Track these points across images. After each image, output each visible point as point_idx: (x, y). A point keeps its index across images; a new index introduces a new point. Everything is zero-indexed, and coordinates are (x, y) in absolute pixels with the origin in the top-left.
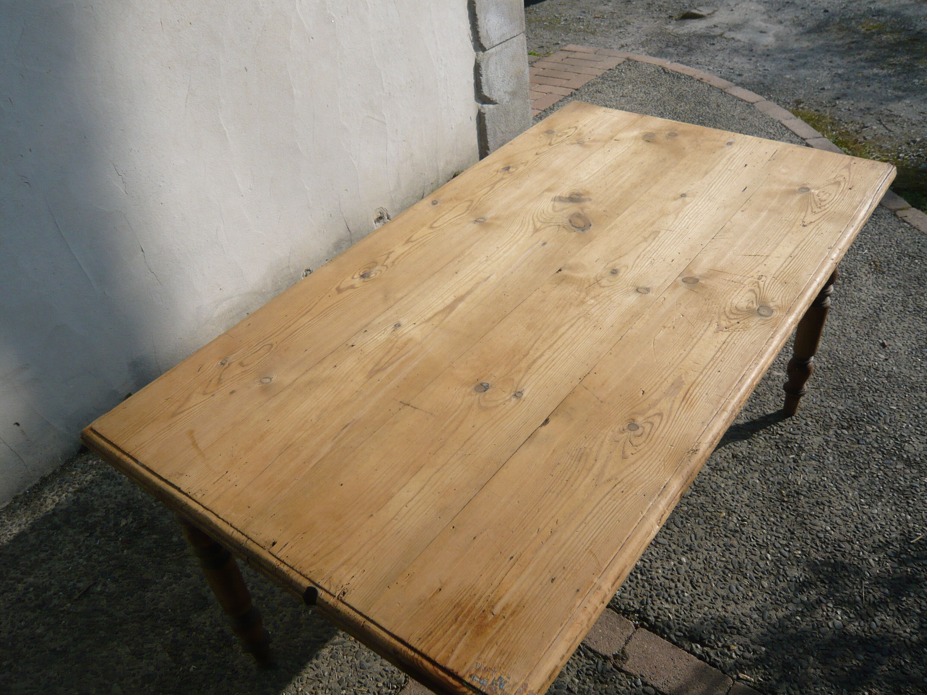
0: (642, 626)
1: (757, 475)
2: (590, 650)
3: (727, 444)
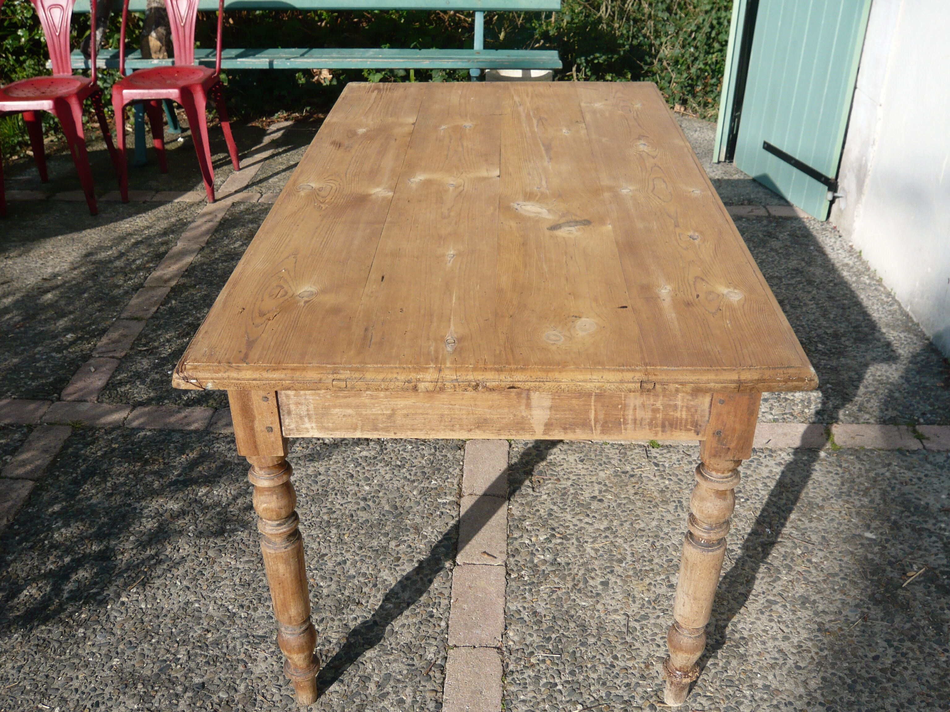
1: (325, 591)
3: (373, 615)
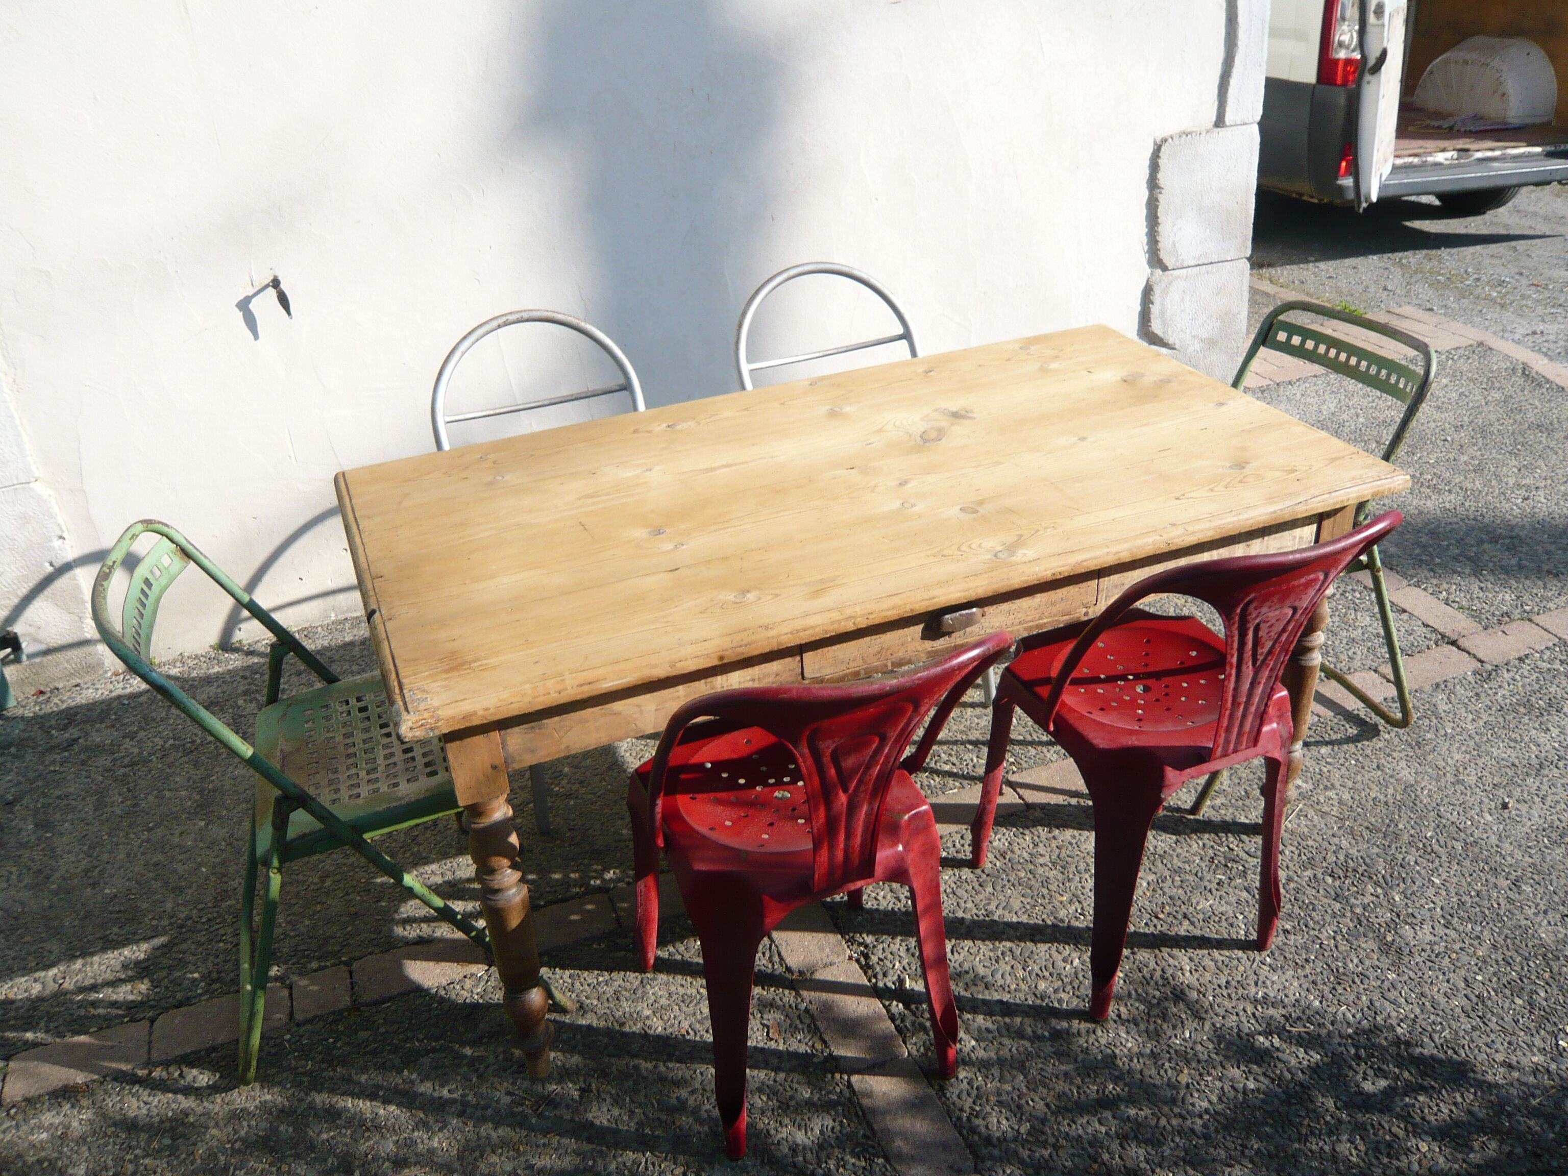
0: (858, 961)
2: (779, 955)
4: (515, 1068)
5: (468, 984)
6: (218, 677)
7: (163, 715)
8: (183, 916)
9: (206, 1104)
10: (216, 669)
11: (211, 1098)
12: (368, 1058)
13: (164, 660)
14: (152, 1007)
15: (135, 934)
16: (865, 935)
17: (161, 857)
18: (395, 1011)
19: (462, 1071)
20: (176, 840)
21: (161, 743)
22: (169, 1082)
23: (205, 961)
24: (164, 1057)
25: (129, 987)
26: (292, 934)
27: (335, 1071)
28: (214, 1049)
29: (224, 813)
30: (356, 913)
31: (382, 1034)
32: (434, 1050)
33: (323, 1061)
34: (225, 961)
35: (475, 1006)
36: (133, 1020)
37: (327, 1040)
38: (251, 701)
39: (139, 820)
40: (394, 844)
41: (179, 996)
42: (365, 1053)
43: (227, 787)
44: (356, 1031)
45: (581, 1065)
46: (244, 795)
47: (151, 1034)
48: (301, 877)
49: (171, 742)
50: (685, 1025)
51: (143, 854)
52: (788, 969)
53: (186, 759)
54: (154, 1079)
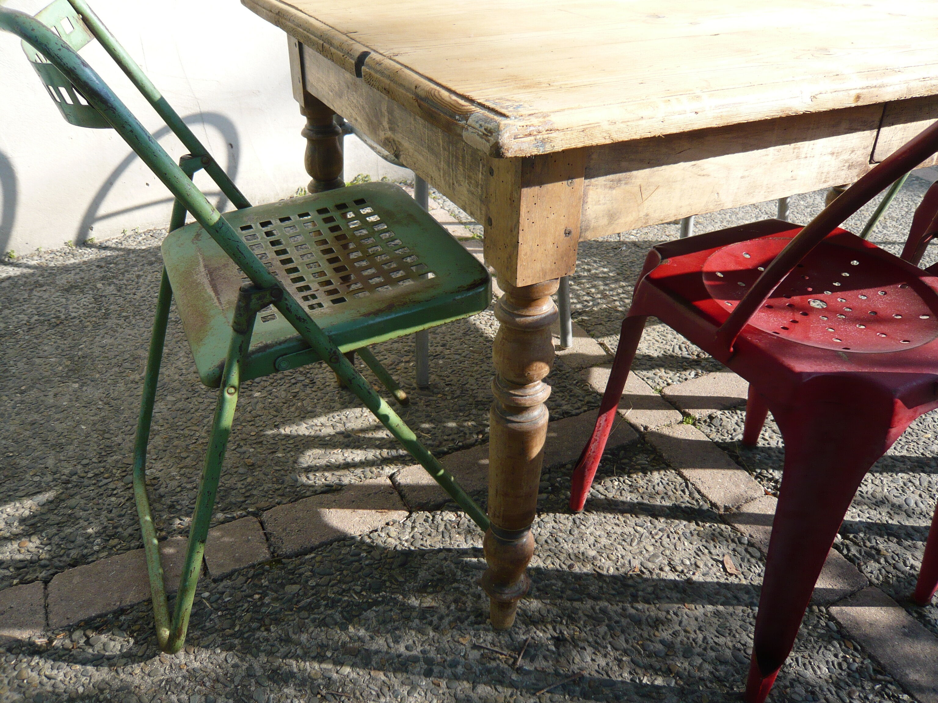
4: (472, 618)
5: (393, 531)
6: (74, 267)
7: (26, 296)
8: (67, 471)
9: (122, 676)
10: (72, 261)
11: (128, 668)
12: (304, 614)
13: (22, 254)
14: (44, 566)
15: (16, 490)
16: (771, 471)
17: (36, 417)
18: (321, 562)
19: (414, 625)
20: (51, 401)
21: (26, 318)
22: (74, 652)
23: (97, 516)
24: (65, 623)
25: (15, 546)
26: (189, 486)
27: (268, 630)
28: (122, 611)
29: (98, 376)
30: (253, 465)
31: (313, 588)
32: (376, 603)
33: (252, 620)
34: (120, 516)
35: (407, 553)
36: (22, 582)
37: (251, 596)
38: (109, 285)
39: (10, 384)
40: (276, 400)
41: (74, 553)
42: (300, 609)
43: (97, 354)
44: (283, 586)
45: (544, 612)
46: (115, 361)
47: (46, 596)
48: (186, 432)
49: (36, 317)
50: (636, 563)
51: (18, 414)
52: (713, 505)
53: (53, 331)
54: (56, 648)
